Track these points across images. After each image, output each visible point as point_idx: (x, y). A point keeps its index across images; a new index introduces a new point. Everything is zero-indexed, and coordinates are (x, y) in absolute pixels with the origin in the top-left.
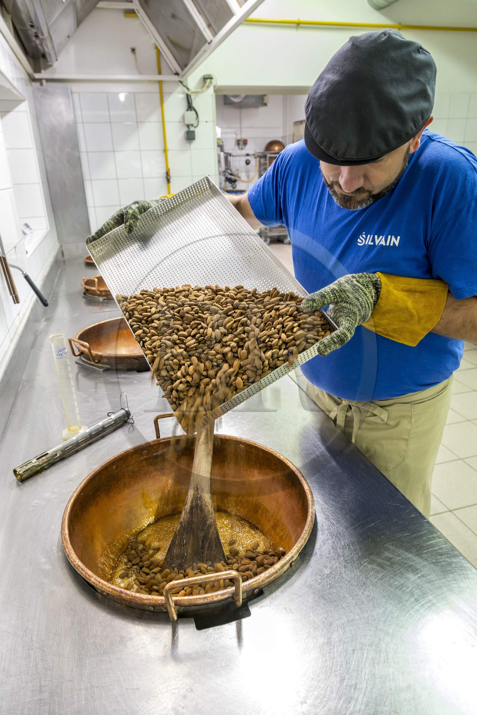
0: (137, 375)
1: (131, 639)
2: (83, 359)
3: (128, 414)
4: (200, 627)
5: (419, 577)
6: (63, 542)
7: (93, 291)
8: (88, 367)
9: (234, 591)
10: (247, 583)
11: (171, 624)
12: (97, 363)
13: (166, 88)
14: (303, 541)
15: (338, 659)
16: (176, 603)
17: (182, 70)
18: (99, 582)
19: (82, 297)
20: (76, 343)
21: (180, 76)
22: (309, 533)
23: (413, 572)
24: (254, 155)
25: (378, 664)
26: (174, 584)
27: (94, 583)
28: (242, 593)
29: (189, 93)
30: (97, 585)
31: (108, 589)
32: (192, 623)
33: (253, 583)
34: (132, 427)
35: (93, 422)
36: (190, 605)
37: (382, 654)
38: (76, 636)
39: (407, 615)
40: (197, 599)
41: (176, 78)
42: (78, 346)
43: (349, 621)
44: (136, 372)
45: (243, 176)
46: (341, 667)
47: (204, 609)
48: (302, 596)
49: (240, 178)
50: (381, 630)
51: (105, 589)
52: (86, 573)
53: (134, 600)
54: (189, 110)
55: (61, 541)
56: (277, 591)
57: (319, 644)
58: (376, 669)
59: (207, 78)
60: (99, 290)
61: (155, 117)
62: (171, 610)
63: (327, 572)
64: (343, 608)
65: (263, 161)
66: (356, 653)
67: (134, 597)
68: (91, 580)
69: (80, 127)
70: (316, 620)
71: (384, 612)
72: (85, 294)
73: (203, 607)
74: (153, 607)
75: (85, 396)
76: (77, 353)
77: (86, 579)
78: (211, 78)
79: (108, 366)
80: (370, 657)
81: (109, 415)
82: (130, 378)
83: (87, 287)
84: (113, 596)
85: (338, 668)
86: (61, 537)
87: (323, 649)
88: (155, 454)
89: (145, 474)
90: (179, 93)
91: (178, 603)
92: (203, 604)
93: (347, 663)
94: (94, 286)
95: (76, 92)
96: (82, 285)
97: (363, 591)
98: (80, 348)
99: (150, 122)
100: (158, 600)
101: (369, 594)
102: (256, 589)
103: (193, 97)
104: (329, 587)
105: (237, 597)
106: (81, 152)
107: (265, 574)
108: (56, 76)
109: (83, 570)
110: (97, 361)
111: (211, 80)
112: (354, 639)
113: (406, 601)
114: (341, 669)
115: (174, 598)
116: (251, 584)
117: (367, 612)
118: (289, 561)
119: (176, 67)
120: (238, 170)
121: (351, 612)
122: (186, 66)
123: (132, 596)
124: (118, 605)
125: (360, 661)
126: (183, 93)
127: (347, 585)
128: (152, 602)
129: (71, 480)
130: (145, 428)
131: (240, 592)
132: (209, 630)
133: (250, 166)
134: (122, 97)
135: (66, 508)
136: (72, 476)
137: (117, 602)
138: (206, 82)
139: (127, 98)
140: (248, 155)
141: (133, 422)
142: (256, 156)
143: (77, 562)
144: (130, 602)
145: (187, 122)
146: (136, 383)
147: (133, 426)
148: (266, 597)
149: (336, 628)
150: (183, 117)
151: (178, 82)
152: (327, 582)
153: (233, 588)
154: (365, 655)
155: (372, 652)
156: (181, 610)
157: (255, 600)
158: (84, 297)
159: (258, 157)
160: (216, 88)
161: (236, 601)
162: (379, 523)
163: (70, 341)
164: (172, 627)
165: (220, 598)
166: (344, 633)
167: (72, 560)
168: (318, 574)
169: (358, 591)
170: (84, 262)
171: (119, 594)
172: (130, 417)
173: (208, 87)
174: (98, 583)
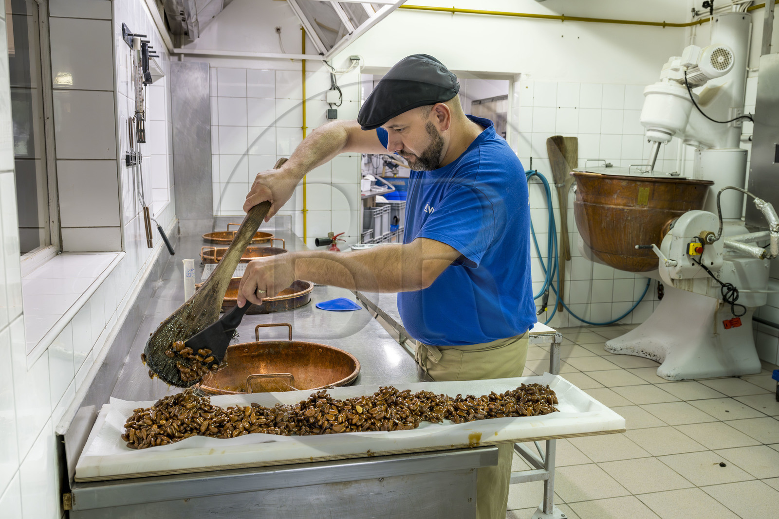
13: (308, 66)
17: (328, 51)
21: (325, 56)
29: (333, 73)
41: (321, 58)
54: (333, 89)
59: (354, 59)
61: (296, 94)
69: (214, 101)
78: (358, 59)
88: (253, 354)
90: (323, 72)
95: (214, 67)
96: (200, 255)
99: (289, 99)
103: (337, 77)
106: (213, 126)
108: (196, 52)
119: (321, 48)
122: (331, 47)
126: (328, 72)
138: (352, 63)
145: (329, 101)
150: (326, 96)
151: (323, 62)
158: (201, 265)
160: (363, 68)
170: (203, 239)
173: (354, 67)
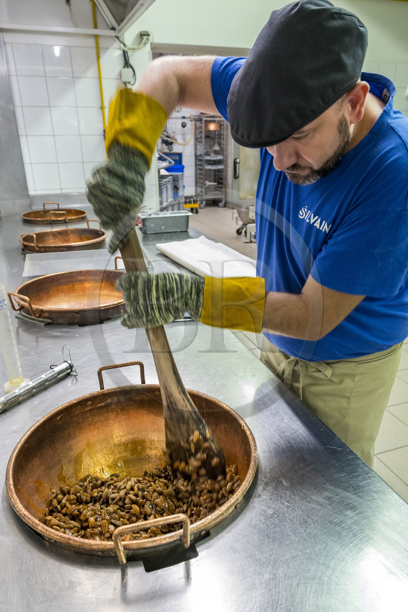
0: (79, 329)
1: (80, 584)
2: (23, 314)
3: (71, 367)
4: (148, 569)
5: (357, 514)
6: (8, 493)
7: (32, 247)
8: (29, 321)
9: (182, 534)
10: (194, 525)
11: (120, 567)
12: (38, 317)
13: (102, 43)
14: (248, 484)
15: (283, 593)
16: (125, 548)
17: (119, 25)
18: (47, 530)
19: (20, 254)
20: (15, 298)
21: (117, 31)
22: (253, 476)
23: (351, 509)
24: (190, 118)
25: (321, 596)
26: (123, 529)
27: (41, 531)
28: (190, 535)
29: (126, 49)
30: (44, 533)
31: (56, 537)
32: (141, 566)
33: (201, 525)
34: (75, 380)
35: (35, 375)
36: (139, 549)
37: (325, 586)
38: (24, 584)
39: (347, 549)
40: (146, 542)
41: (112, 33)
42: (17, 300)
43: (293, 558)
44: (78, 326)
45: (179, 139)
46: (286, 600)
47: (152, 552)
48: (247, 535)
49: (176, 140)
50: (323, 564)
51: (52, 537)
52: (33, 522)
53: (82, 546)
54: (126, 66)
55: (6, 491)
56: (223, 532)
57: (264, 580)
58: (320, 601)
59: (144, 35)
60: (37, 247)
61: (92, 73)
62: (120, 554)
63: (270, 513)
64: (287, 545)
65: (198, 124)
66: (300, 587)
67: (83, 543)
68: (38, 529)
69: (14, 80)
70: (262, 558)
71: (325, 548)
72: (23, 250)
73: (152, 550)
74: (102, 552)
75: (26, 349)
76: (17, 307)
77: (32, 527)
78: (148, 35)
79: (50, 321)
80: (313, 590)
81: (52, 367)
82: (72, 332)
83: (25, 243)
84: (61, 544)
85: (284, 601)
86: (5, 488)
87: (269, 584)
88: (99, 405)
89: (89, 425)
90: (115, 49)
91: (127, 547)
92: (152, 547)
93: (292, 596)
94: (32, 242)
95: (8, 43)
96: (20, 242)
97: (305, 528)
98: (20, 302)
99: (86, 77)
100: (107, 545)
101: (311, 531)
102: (203, 531)
103: (129, 54)
104: (272, 526)
105: (185, 539)
106: (16, 106)
107: (212, 516)
109: (29, 519)
110: (37, 315)
111: (148, 37)
112: (298, 574)
113: (346, 536)
114: (287, 602)
115: (123, 543)
116: (198, 527)
117: (309, 548)
118: (234, 503)
119: (112, 21)
120: (174, 133)
121: (294, 549)
122: (122, 20)
123: (80, 542)
124: (66, 552)
125: (304, 594)
126: (120, 49)
127: (290, 524)
128: (101, 547)
129: (15, 432)
130: (89, 380)
131: (188, 534)
132: (157, 572)
133: (186, 128)
134: (57, 51)
135: (11, 459)
136: (15, 428)
137: (66, 549)
138: (143, 39)
139: (62, 51)
140: (184, 118)
141: (76, 375)
142: (192, 119)
143: (23, 511)
144: (79, 548)
145: (124, 80)
146: (78, 337)
147: (76, 378)
148: (212, 538)
149: (281, 564)
150: (120, 74)
151: (115, 37)
152: (271, 521)
153: (182, 531)
154: (309, 589)
155: (315, 584)
156: (130, 554)
157: (202, 541)
158: (22, 253)
159: (193, 120)
160: (153, 46)
161: (184, 543)
162: (318, 465)
163: (9, 296)
164: (122, 570)
165: (168, 541)
166: (288, 568)
167: (18, 510)
168: (263, 514)
169: (301, 528)
170: (22, 219)
171: (67, 541)
172: (73, 369)
173: (145, 44)
174: (45, 531)
